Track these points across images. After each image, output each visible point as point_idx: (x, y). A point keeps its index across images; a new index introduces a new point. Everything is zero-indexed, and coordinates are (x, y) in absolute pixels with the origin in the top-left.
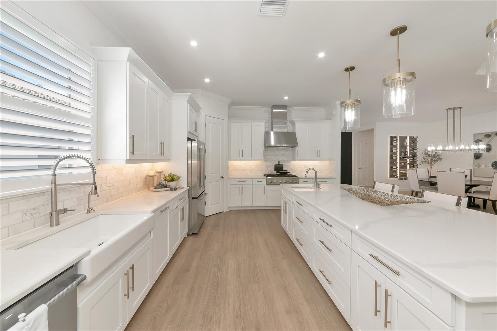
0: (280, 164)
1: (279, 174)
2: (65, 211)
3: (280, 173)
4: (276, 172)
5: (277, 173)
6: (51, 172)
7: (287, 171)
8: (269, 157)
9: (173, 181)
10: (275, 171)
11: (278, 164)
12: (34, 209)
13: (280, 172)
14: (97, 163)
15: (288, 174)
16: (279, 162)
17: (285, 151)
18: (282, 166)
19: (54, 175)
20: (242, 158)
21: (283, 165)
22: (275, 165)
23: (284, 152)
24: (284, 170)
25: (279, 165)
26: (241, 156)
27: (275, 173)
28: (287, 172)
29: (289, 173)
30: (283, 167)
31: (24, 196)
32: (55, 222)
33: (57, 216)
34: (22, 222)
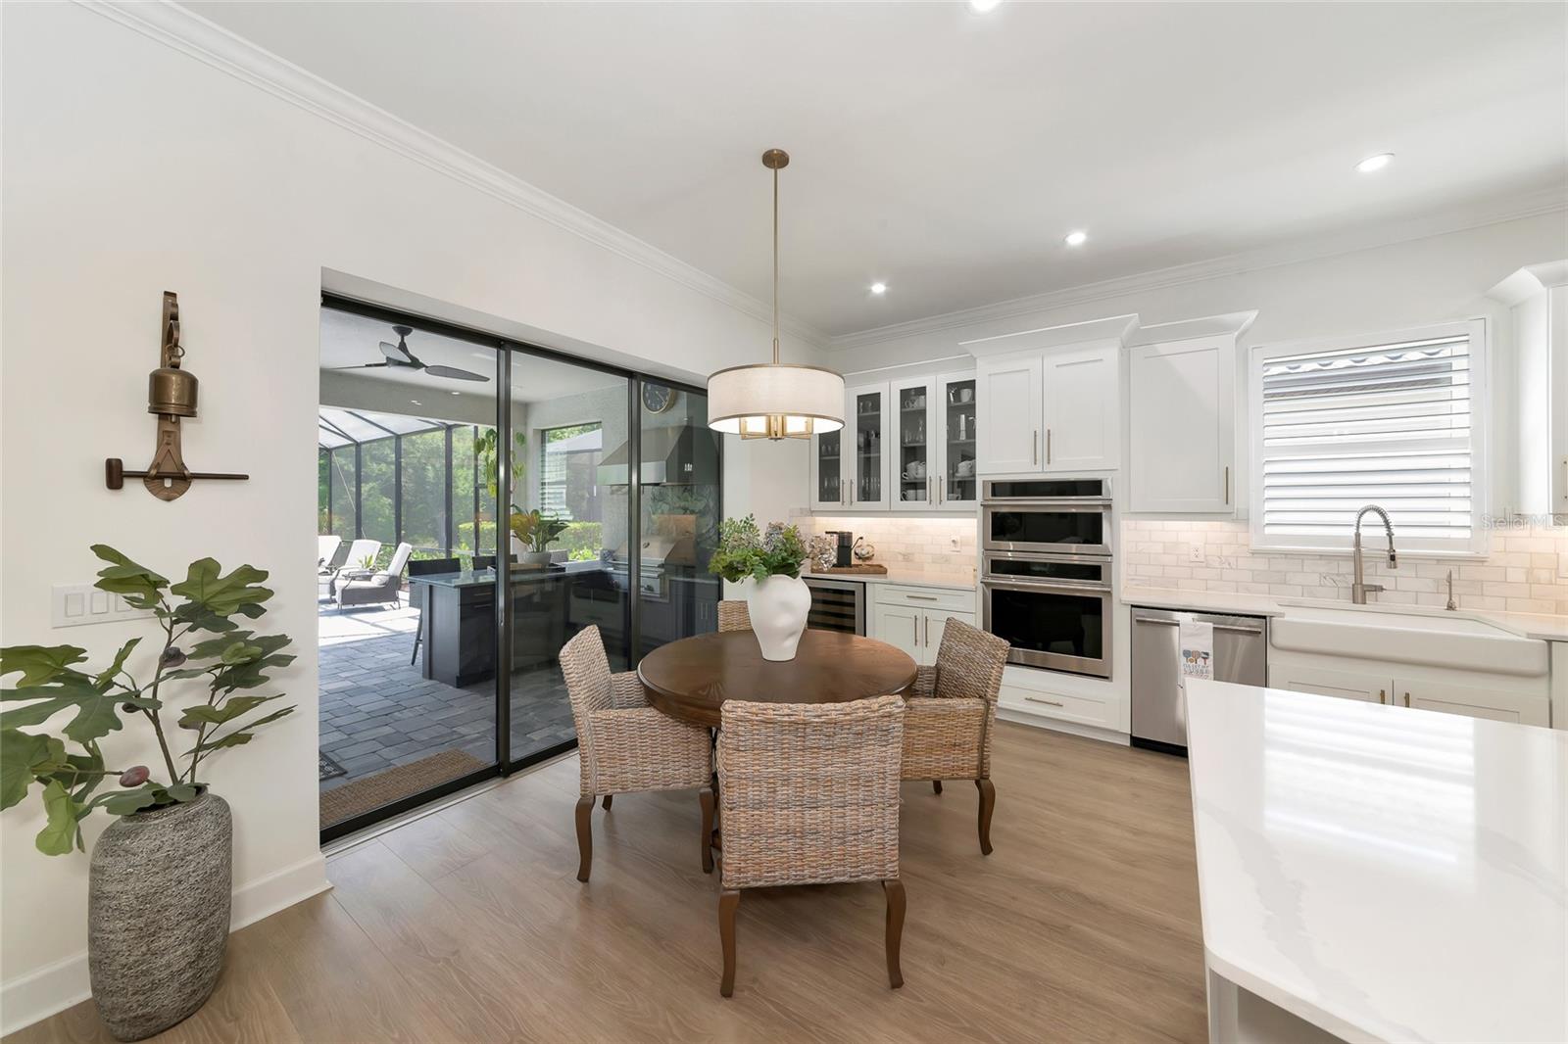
2: (1378, 589)
6: (1352, 531)
12: (1338, 575)
19: (1358, 535)
31: (1322, 556)
32: (1360, 600)
33: (1362, 592)
34: (1321, 586)
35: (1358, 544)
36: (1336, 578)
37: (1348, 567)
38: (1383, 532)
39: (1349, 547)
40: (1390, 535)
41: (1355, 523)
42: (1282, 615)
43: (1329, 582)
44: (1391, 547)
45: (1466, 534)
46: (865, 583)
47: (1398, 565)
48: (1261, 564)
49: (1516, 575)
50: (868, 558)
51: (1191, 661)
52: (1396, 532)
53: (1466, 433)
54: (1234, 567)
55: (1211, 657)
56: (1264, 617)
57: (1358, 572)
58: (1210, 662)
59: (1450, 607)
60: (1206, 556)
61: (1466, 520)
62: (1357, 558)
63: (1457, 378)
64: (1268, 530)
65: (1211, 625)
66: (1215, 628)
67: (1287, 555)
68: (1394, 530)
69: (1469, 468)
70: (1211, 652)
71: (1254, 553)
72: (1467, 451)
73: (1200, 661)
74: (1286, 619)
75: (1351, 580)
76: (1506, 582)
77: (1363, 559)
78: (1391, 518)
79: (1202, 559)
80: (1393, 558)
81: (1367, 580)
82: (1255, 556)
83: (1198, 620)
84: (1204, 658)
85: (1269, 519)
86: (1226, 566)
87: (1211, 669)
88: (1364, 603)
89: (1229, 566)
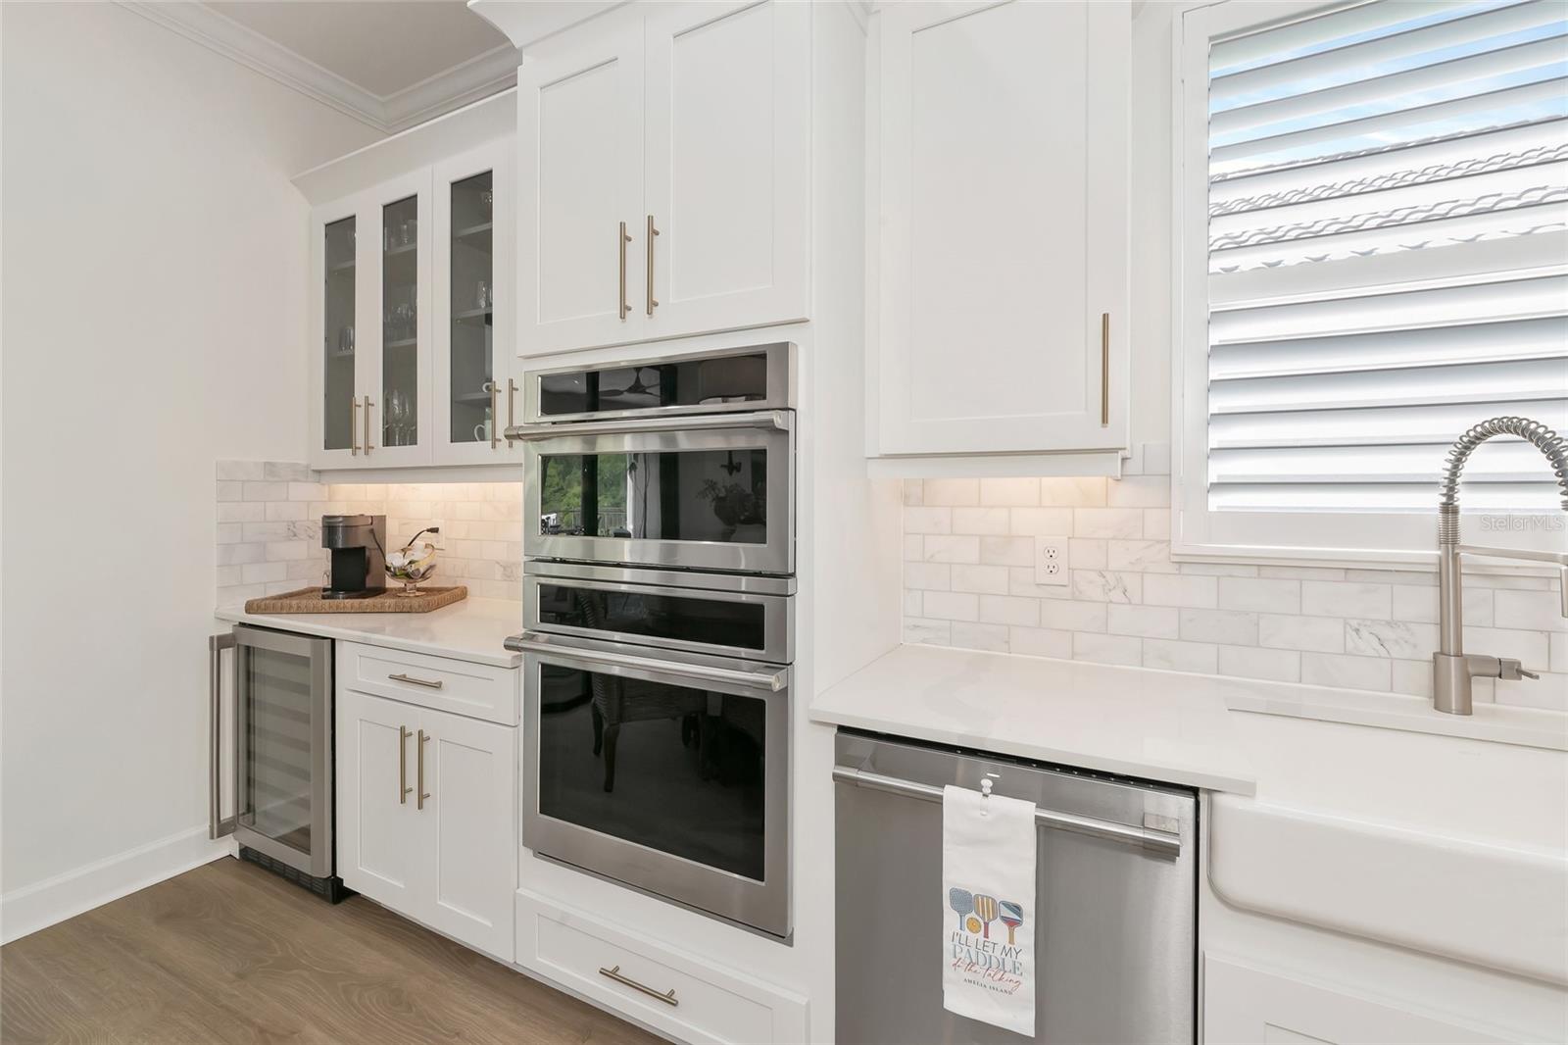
2: (1507, 670)
12: (1391, 624)
19: (1449, 509)
31: (1352, 572)
32: (1453, 700)
33: (1461, 679)
34: (1345, 653)
35: (1449, 537)
36: (1387, 633)
37: (1423, 601)
39: (1425, 544)
41: (1440, 477)
42: (1247, 790)
43: (1367, 645)
46: (333, 641)
50: (424, 576)
51: (973, 927)
54: (1137, 600)
55: (1029, 923)
56: (1194, 791)
57: (1449, 618)
58: (1026, 934)
60: (1072, 570)
62: (1448, 577)
64: (1218, 502)
65: (1032, 809)
67: (1262, 567)
70: (1029, 907)
71: (1184, 564)
73: (999, 930)
74: (1263, 804)
75: (1430, 642)
77: (1464, 581)
79: (1061, 577)
81: (1475, 643)
82: (1186, 569)
83: (995, 791)
84: (1012, 924)
85: (1219, 470)
86: (1117, 595)
87: (1028, 959)
88: (1466, 710)
89: (1124, 600)
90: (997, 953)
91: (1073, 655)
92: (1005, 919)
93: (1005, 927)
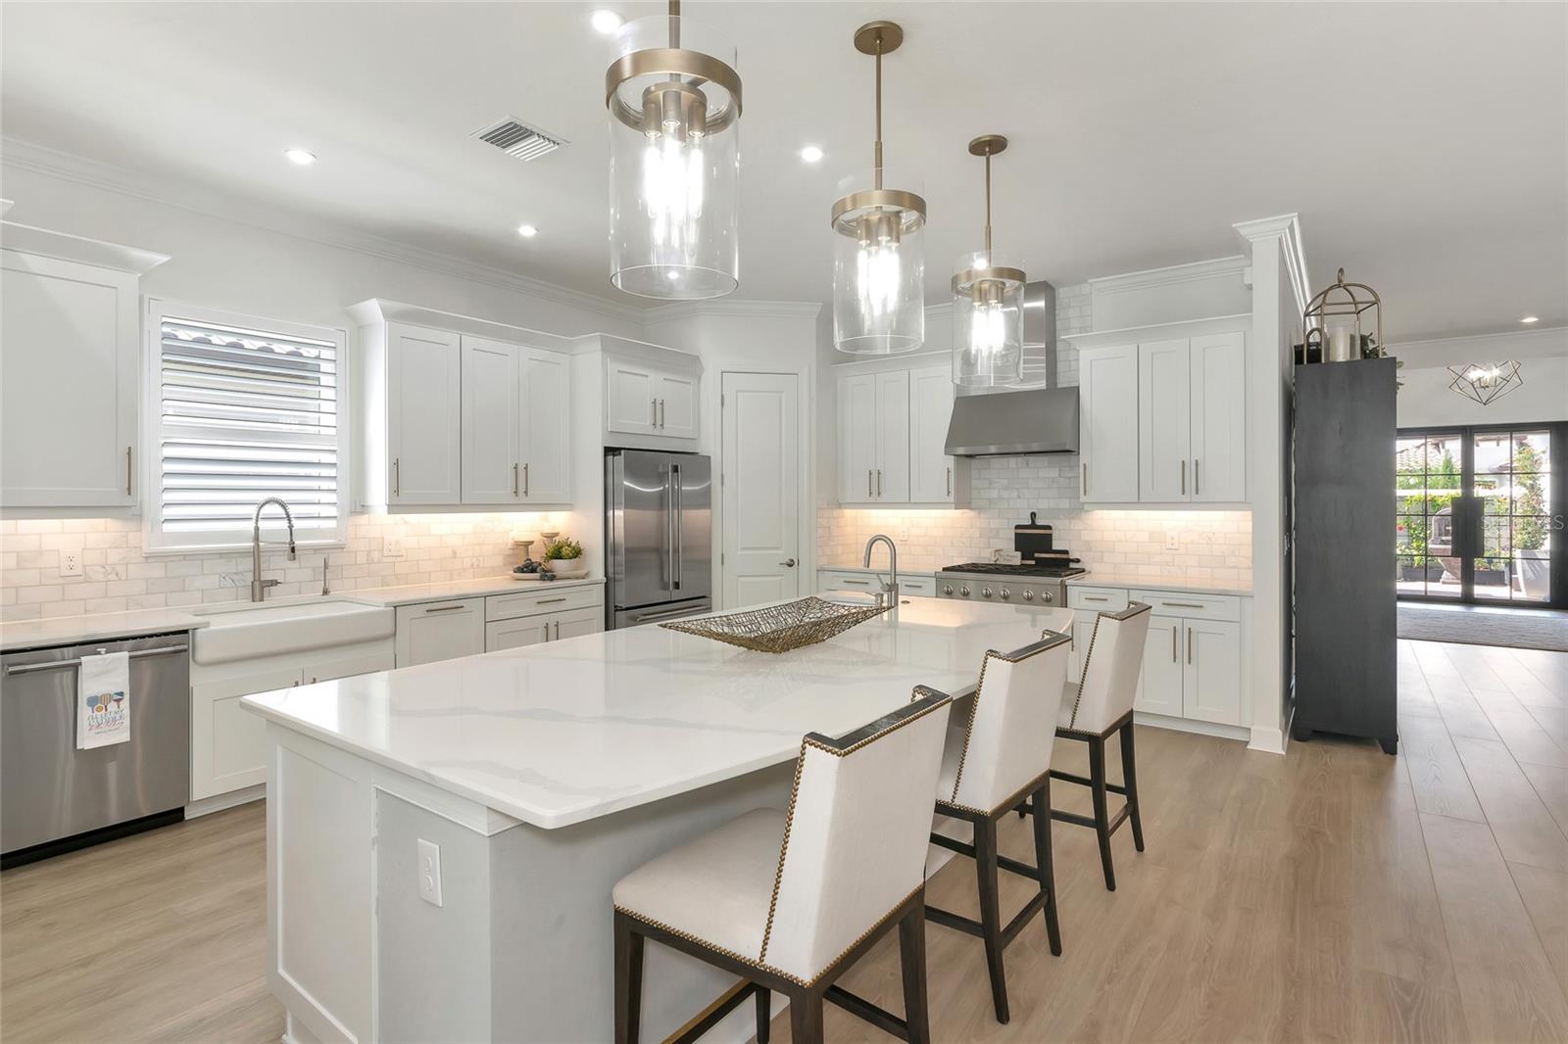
0: (1039, 522)
1: (1033, 562)
2: (274, 583)
3: (1037, 559)
4: (1019, 554)
5: (1023, 559)
7: (1066, 552)
8: (994, 494)
9: (561, 558)
10: (1016, 550)
11: (1030, 523)
12: (236, 573)
13: (1036, 555)
14: (351, 512)
15: (1072, 565)
16: (1033, 515)
17: (1060, 471)
18: (1048, 532)
19: (257, 529)
20: (879, 500)
21: (1049, 528)
22: (1017, 527)
23: (1054, 473)
24: (1054, 548)
25: (1033, 526)
26: (876, 493)
27: (1016, 559)
28: (1064, 556)
29: (1078, 561)
30: (1051, 535)
31: (221, 555)
32: (258, 597)
33: (261, 589)
34: (221, 588)
35: (256, 538)
36: (235, 577)
37: (248, 564)
38: (284, 524)
39: (249, 542)
40: (291, 527)
41: (254, 516)
42: (207, 625)
43: (228, 583)
44: (291, 539)
45: (332, 524)
47: (297, 556)
48: (157, 571)
49: (362, 558)
51: (99, 710)
52: (296, 524)
53: (333, 431)
54: (124, 578)
55: (127, 697)
56: (186, 632)
57: (257, 569)
58: (125, 703)
59: (325, 592)
60: (84, 566)
61: (332, 511)
62: (256, 553)
63: (325, 380)
64: (168, 527)
65: (125, 655)
66: (131, 657)
67: (187, 556)
68: (295, 522)
69: (335, 464)
70: (126, 690)
71: (149, 557)
72: (334, 448)
73: (112, 707)
74: (211, 628)
75: (250, 577)
76: (356, 564)
77: (262, 554)
78: (293, 510)
79: (78, 570)
80: (293, 550)
81: (266, 576)
82: (150, 560)
83: (107, 652)
84: (118, 701)
85: (169, 512)
86: (112, 577)
87: (127, 712)
88: (262, 600)
89: (116, 578)
90: (112, 715)
91: (86, 611)
92: (115, 700)
93: (116, 703)
